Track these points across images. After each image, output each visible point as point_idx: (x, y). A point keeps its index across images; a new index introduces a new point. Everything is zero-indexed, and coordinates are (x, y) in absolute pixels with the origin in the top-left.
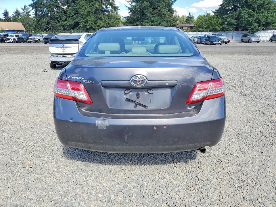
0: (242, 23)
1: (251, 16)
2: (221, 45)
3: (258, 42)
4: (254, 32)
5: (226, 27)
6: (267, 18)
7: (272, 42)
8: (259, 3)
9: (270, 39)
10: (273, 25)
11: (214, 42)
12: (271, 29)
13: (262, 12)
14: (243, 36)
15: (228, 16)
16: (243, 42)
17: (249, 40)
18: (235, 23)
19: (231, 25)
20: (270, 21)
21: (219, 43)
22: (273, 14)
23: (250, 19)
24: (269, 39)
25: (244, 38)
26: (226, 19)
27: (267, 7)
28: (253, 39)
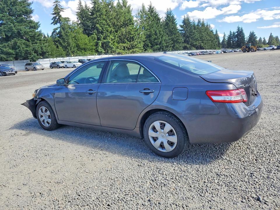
0: (21, 53)
1: (27, 46)
2: (14, 75)
3: (43, 69)
4: (35, 61)
5: (5, 57)
6: (41, 48)
7: (52, 68)
8: (31, 35)
9: (51, 66)
10: (48, 53)
11: (6, 73)
12: (47, 58)
13: (36, 43)
14: (26, 65)
15: (4, 46)
16: (28, 70)
17: (34, 68)
18: (14, 53)
19: (10, 54)
20: (45, 51)
21: (13, 73)
22: (45, 45)
23: (27, 49)
24: (49, 66)
25: (28, 67)
26: (2, 48)
27: (38, 39)
28: (38, 67)
